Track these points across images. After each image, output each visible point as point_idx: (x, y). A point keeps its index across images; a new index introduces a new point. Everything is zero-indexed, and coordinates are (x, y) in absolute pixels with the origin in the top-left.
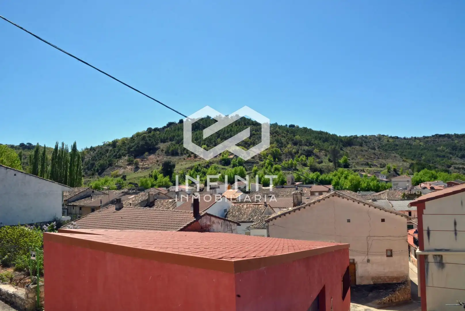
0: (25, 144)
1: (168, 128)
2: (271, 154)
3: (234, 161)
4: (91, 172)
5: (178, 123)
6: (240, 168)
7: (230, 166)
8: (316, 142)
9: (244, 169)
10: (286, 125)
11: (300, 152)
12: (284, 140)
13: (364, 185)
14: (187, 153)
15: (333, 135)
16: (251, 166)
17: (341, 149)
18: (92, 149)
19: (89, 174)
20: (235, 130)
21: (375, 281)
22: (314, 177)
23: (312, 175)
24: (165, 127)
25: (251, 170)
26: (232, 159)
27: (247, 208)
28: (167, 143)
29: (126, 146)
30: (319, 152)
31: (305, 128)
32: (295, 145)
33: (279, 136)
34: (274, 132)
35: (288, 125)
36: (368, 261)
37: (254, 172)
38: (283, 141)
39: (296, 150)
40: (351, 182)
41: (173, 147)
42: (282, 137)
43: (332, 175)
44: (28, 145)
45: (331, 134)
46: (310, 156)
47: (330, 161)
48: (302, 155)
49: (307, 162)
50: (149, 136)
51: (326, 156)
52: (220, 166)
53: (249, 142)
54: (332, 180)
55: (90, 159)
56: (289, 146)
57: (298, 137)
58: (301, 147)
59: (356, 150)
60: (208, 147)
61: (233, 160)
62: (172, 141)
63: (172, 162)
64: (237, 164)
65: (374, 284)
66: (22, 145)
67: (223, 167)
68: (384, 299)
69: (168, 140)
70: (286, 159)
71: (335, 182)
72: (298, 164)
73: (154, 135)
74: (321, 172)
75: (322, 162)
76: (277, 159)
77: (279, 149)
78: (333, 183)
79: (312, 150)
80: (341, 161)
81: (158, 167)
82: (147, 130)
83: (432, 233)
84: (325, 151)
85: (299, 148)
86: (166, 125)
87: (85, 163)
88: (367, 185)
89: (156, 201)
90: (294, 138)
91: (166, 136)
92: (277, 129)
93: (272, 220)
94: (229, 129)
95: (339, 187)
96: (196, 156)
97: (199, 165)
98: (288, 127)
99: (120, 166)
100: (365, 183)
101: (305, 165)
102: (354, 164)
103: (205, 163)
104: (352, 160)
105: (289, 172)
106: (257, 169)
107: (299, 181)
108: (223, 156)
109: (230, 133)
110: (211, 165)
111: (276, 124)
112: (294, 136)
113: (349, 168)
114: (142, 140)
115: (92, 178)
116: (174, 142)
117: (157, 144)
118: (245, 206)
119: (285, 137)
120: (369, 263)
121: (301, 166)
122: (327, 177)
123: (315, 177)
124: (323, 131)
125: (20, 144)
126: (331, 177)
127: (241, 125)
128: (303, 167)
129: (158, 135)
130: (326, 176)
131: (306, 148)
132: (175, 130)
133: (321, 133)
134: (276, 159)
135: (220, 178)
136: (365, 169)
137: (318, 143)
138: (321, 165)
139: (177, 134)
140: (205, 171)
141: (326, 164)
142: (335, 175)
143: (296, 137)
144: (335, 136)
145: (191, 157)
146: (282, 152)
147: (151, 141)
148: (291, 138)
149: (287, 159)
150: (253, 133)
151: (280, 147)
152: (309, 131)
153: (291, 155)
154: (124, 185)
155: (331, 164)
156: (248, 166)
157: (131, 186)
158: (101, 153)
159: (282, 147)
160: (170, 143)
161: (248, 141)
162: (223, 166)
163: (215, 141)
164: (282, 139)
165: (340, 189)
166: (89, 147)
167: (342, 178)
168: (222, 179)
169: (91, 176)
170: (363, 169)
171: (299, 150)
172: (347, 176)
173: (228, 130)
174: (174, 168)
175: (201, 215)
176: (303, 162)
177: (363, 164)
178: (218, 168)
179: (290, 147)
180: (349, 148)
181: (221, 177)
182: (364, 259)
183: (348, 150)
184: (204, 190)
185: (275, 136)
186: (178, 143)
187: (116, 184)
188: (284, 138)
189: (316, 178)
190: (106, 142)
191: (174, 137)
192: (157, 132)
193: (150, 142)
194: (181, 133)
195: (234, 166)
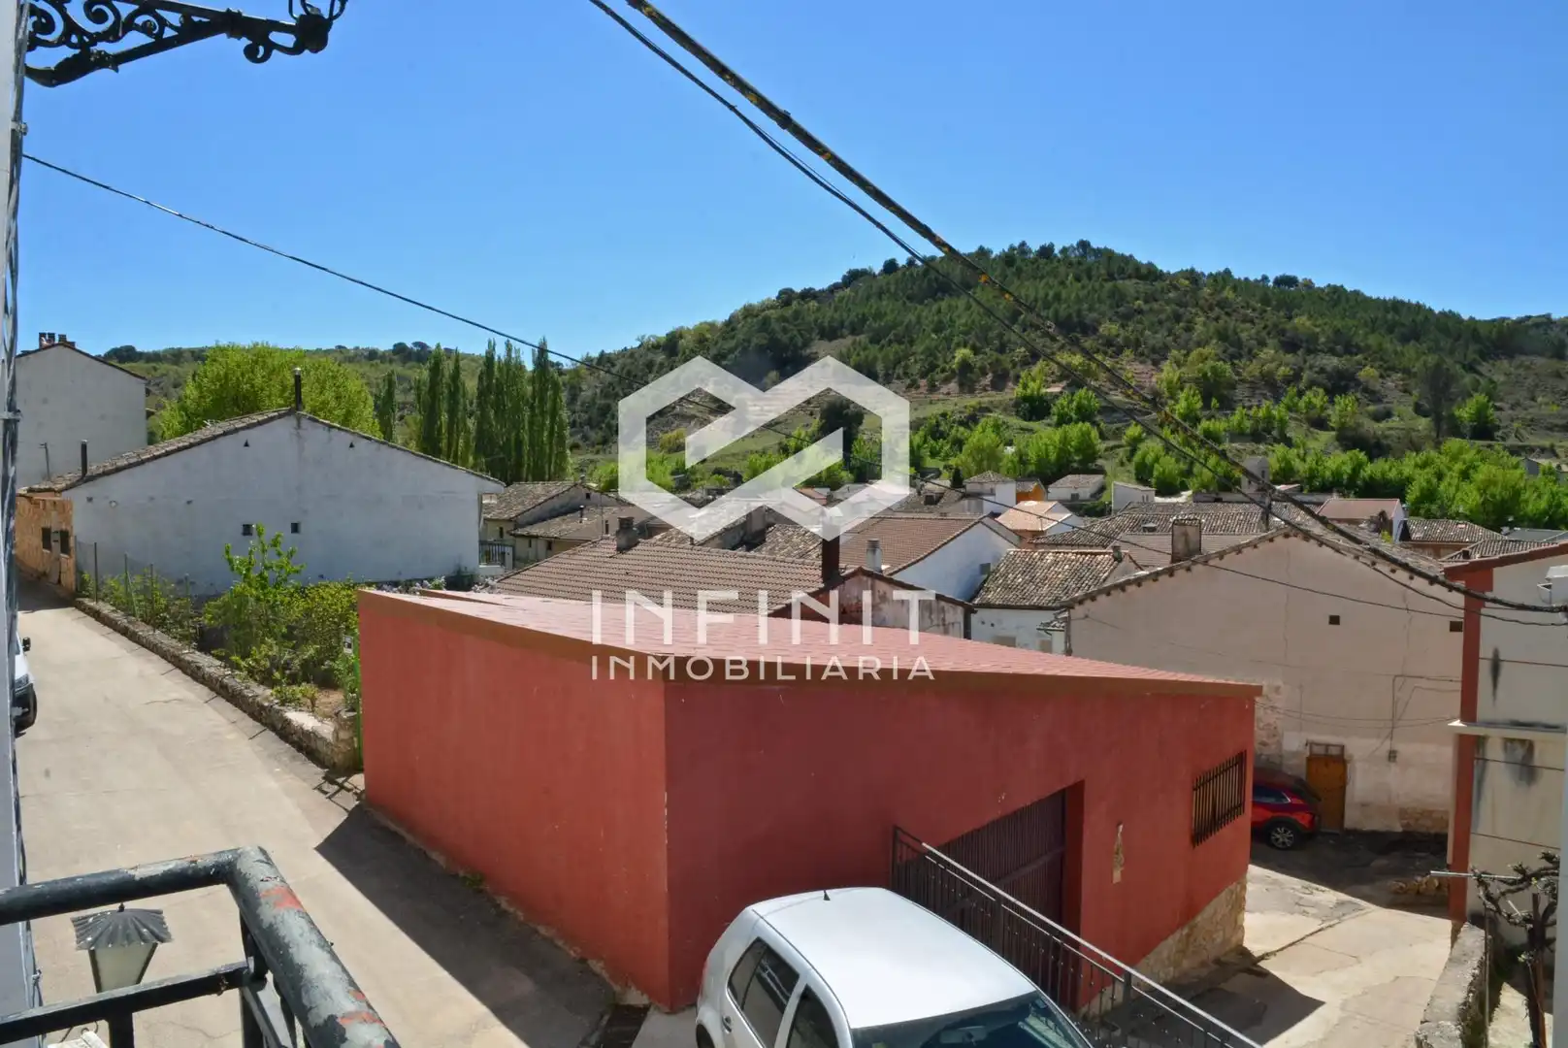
0: (409, 345)
1: (848, 290)
2: (1196, 381)
3: (1062, 404)
4: (600, 433)
5: (879, 274)
6: (1081, 429)
7: (1048, 421)
8: (1372, 340)
9: (1094, 433)
10: (1265, 278)
11: (1306, 375)
12: (1246, 333)
13: (1535, 504)
14: (906, 374)
15: (1443, 314)
16: (1120, 421)
17: (1471, 368)
18: (605, 360)
19: (593, 439)
20: (1073, 296)
21: (1412, 822)
22: (1344, 468)
23: (1340, 461)
24: (835, 288)
25: (1120, 438)
26: (1056, 396)
27: (1055, 563)
28: (841, 340)
29: (708, 349)
30: (1381, 376)
31: (1335, 287)
32: (1287, 352)
33: (1234, 318)
34: (1215, 302)
35: (1272, 279)
36: (1392, 756)
37: (1129, 444)
38: (1244, 336)
39: (1291, 369)
40: (1483, 491)
41: (858, 355)
42: (1244, 321)
43: (1413, 463)
44: (415, 349)
45: (1437, 312)
46: (1343, 391)
47: (1419, 410)
48: (1315, 388)
49: (1329, 415)
50: (783, 319)
51: (1406, 391)
52: (1016, 422)
53: (1120, 340)
54: (1409, 480)
55: (598, 391)
56: (1267, 353)
57: (1302, 321)
58: (1310, 359)
59: (1536, 374)
60: (975, 354)
61: (1062, 401)
62: (858, 335)
63: (852, 406)
64: (1074, 416)
65: (1406, 833)
66: (400, 349)
67: (1025, 424)
68: (1419, 879)
69: (845, 332)
70: (1249, 401)
71: (1422, 490)
72: (1296, 419)
73: (797, 314)
74: (1376, 449)
75: (1388, 415)
76: (1214, 402)
77: (1228, 367)
78: (1413, 493)
79: (1352, 370)
80: (1465, 412)
81: (809, 419)
82: (778, 298)
83: (1505, 668)
84: (1403, 373)
85: (1305, 362)
86: (840, 281)
87: (582, 405)
88: (1550, 506)
89: (770, 529)
90: (1288, 326)
91: (837, 316)
92: (1228, 293)
93: (1081, 602)
94: (1051, 293)
95: (1434, 507)
96: (935, 386)
97: (944, 415)
98: (1271, 284)
99: (688, 414)
100: (1539, 496)
101: (1320, 424)
102: (1515, 425)
103: (963, 410)
104: (1512, 408)
105: (1258, 448)
106: (1140, 435)
107: (1287, 483)
108: (1025, 386)
109: (1056, 305)
110: (983, 416)
111: (1227, 272)
112: (1290, 318)
113: (1492, 439)
114: (759, 331)
115: (601, 453)
116: (863, 338)
117: (806, 345)
118: (1050, 558)
119: (1256, 321)
120: (1394, 761)
121: (1305, 426)
122: (1394, 469)
123: (1347, 469)
124: (1406, 300)
125: (395, 346)
126: (1407, 471)
127: (1094, 278)
128: (1312, 429)
129: (813, 312)
130: (1390, 469)
131: (1332, 362)
132: (868, 298)
133: (1396, 306)
134: (1211, 401)
135: (1012, 461)
136: (1562, 447)
137: (1380, 345)
138: (1383, 425)
139: (873, 311)
140: (962, 434)
141: (1405, 419)
142: (1424, 465)
143: (1296, 320)
144: (1450, 317)
145: (918, 387)
146: (1238, 374)
147: (789, 335)
148: (1275, 326)
149: (1255, 402)
150: (1135, 307)
151: (1232, 357)
152: (1348, 300)
153: (1272, 387)
154: (698, 476)
155: (1423, 424)
156: (1112, 423)
157: (720, 480)
158: (629, 373)
159: (1240, 357)
160: (849, 340)
161: (1118, 336)
162: (1025, 420)
163: (1000, 336)
164: (1242, 331)
165: (1438, 514)
166: (595, 354)
167: (1452, 477)
168: (1017, 466)
169: (600, 447)
170: (1552, 446)
171: (1301, 369)
172: (1468, 468)
173: (1047, 295)
174: (860, 423)
175: (842, 575)
176: (1314, 413)
177: (1557, 426)
178: (1008, 427)
179: (1271, 359)
180: (1505, 364)
181: (1016, 459)
182: (1377, 749)
183: (1498, 371)
184: (942, 501)
185: (1217, 319)
186: (878, 342)
187: (673, 473)
188: (1248, 325)
189: (1349, 471)
190: (647, 337)
191: (864, 319)
192: (811, 304)
193: (785, 338)
194: (888, 305)
195: (1063, 420)
